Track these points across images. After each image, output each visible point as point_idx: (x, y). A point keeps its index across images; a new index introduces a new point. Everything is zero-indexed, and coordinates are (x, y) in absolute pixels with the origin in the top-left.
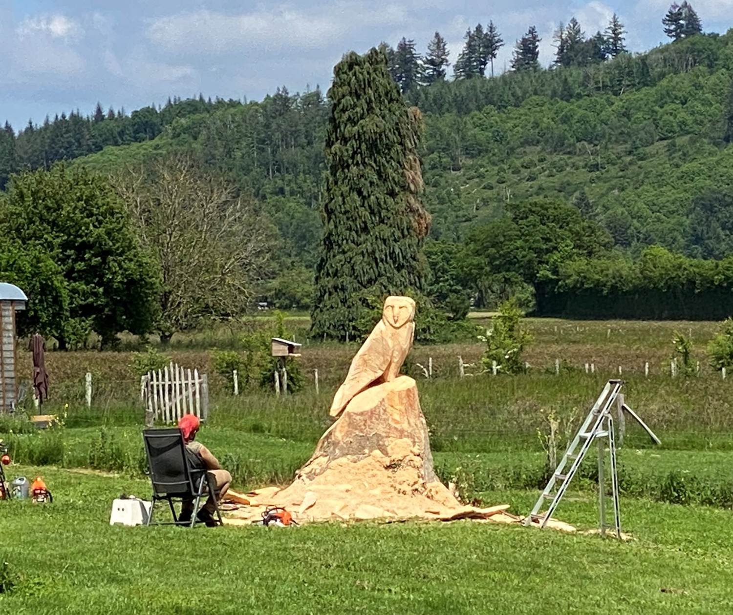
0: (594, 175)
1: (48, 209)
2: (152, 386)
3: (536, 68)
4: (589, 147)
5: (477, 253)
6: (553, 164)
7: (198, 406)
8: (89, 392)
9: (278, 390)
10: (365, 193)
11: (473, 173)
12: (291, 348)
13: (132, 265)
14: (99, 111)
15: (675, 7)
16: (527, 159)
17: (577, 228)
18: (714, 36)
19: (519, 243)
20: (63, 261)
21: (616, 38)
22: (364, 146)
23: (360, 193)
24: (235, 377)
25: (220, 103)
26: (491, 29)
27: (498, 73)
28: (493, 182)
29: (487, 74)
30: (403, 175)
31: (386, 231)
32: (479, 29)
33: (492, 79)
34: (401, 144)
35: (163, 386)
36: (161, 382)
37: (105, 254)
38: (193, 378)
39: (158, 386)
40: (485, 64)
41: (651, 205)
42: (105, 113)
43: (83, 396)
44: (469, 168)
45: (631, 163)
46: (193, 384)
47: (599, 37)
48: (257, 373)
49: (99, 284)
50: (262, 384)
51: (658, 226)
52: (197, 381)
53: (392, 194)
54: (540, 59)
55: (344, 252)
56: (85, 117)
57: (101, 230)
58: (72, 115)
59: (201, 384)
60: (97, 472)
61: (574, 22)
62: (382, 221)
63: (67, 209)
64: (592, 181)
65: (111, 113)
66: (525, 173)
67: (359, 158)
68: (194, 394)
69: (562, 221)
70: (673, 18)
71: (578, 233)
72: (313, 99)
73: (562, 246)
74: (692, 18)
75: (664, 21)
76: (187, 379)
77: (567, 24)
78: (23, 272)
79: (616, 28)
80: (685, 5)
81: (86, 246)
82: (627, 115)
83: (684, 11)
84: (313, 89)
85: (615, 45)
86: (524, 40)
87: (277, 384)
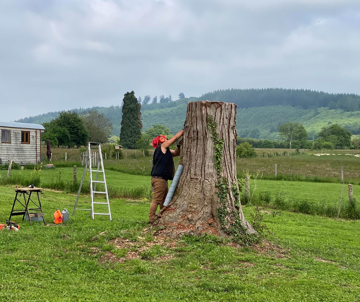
0: (166, 121)
1: (67, 120)
2: (83, 156)
3: (156, 103)
4: (165, 117)
5: (147, 134)
6: (159, 119)
7: (96, 162)
8: (66, 158)
9: (116, 158)
10: (130, 119)
11: (145, 121)
12: (120, 147)
13: (83, 132)
14: (80, 108)
15: (181, 93)
16: (154, 118)
17: (165, 130)
18: (187, 98)
19: (155, 132)
20: (70, 131)
21: (170, 98)
22: (130, 110)
23: (129, 119)
24: (106, 154)
25: (102, 107)
26: (149, 96)
27: (150, 104)
28: (148, 122)
29: (148, 104)
30: (137, 116)
31: (134, 127)
32: (147, 96)
33: (149, 105)
34: (137, 110)
35: (86, 156)
36: (85, 155)
37: (78, 129)
38: (94, 154)
39: (84, 156)
40: (148, 102)
41: (176, 127)
42: (81, 108)
43: (64, 158)
44: (144, 120)
45: (172, 120)
46: (95, 156)
47: (167, 98)
48: (111, 153)
49: (77, 135)
50: (113, 156)
51: (177, 131)
52: (95, 155)
53: (135, 120)
54: (157, 101)
55: (125, 131)
56: (78, 109)
57: (77, 125)
58: (76, 109)
59: (96, 156)
60: (53, 191)
61: (163, 95)
62: (133, 125)
63: (71, 120)
64: (166, 123)
65: (83, 109)
66: (154, 121)
67: (129, 113)
68: (95, 159)
69: (163, 128)
70: (180, 95)
71: (165, 131)
72: (118, 107)
73: (163, 133)
74: (183, 95)
75: (179, 95)
76: (93, 154)
77: (162, 95)
78: (61, 132)
79: (170, 97)
80: (182, 93)
81: (74, 128)
82: (172, 111)
83: (182, 94)
84: (118, 105)
85: (170, 99)
86: (155, 98)
87: (116, 157)
